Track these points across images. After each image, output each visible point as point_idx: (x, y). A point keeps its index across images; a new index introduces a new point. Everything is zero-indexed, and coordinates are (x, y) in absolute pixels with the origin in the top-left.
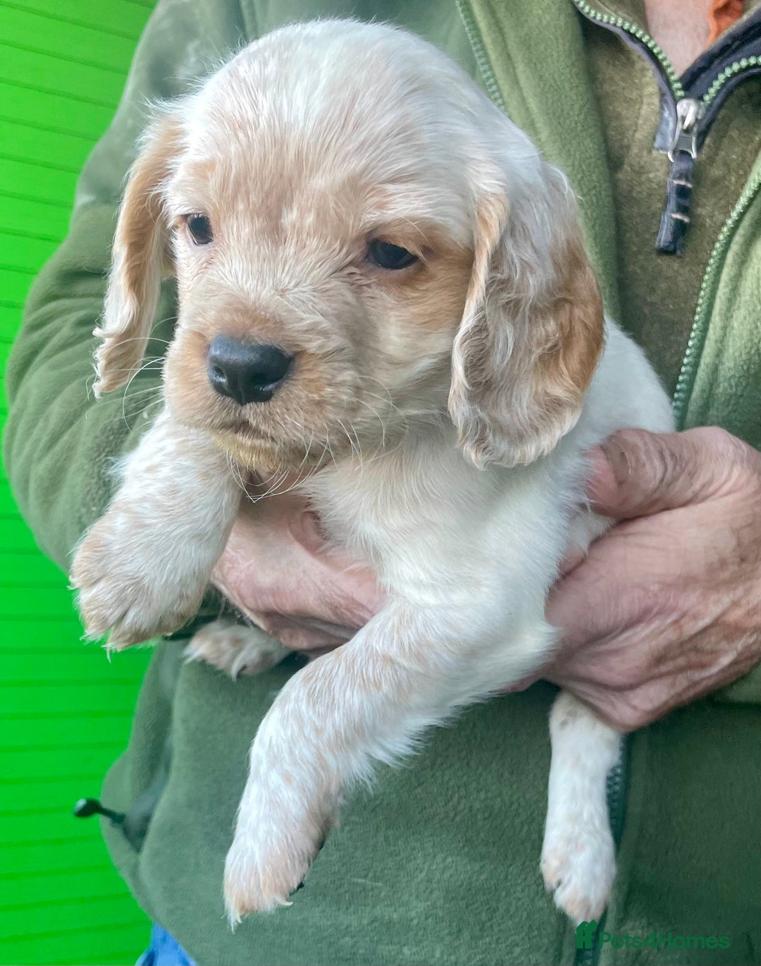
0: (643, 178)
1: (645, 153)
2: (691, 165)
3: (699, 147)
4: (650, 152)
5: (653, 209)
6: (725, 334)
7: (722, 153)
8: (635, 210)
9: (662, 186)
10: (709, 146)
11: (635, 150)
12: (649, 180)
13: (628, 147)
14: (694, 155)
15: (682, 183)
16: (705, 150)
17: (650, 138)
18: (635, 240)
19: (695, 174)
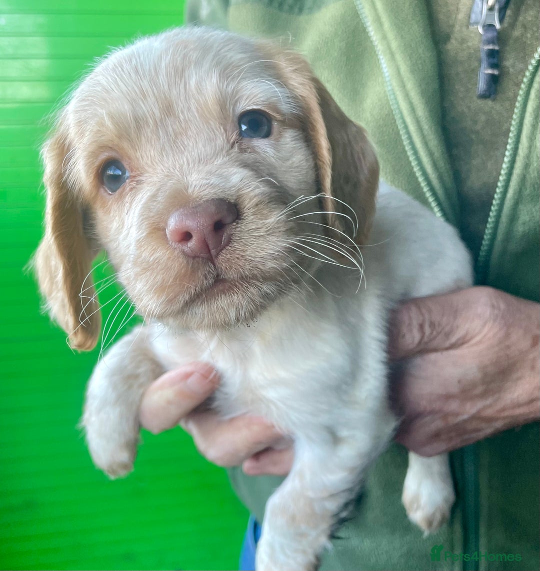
0: (465, 46)
1: (464, 29)
2: (495, 34)
3: (501, 20)
4: (468, 27)
5: (472, 67)
6: (530, 151)
7: (521, 18)
8: (460, 69)
9: (477, 50)
10: (510, 16)
11: (457, 28)
12: (469, 47)
13: (453, 26)
14: (498, 26)
15: (491, 47)
16: (507, 20)
17: (467, 18)
18: (462, 89)
19: (500, 38)
